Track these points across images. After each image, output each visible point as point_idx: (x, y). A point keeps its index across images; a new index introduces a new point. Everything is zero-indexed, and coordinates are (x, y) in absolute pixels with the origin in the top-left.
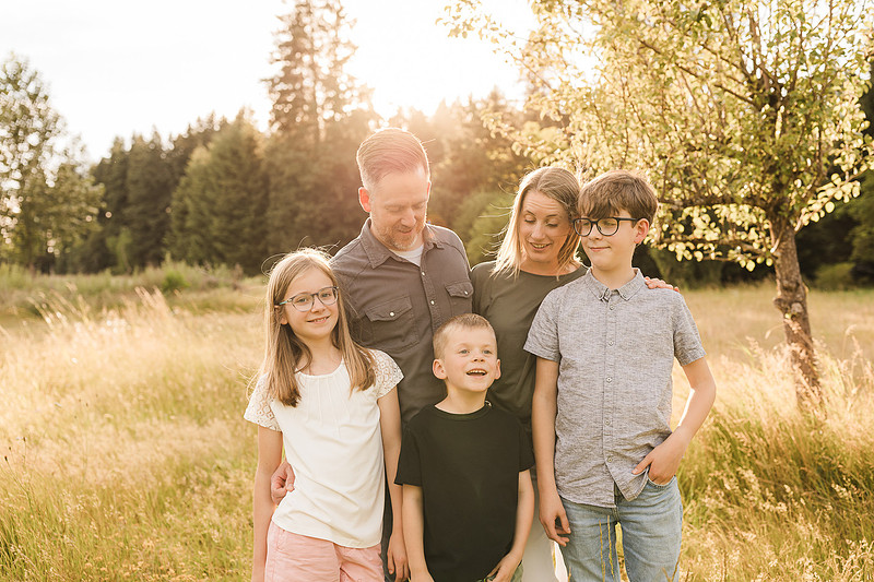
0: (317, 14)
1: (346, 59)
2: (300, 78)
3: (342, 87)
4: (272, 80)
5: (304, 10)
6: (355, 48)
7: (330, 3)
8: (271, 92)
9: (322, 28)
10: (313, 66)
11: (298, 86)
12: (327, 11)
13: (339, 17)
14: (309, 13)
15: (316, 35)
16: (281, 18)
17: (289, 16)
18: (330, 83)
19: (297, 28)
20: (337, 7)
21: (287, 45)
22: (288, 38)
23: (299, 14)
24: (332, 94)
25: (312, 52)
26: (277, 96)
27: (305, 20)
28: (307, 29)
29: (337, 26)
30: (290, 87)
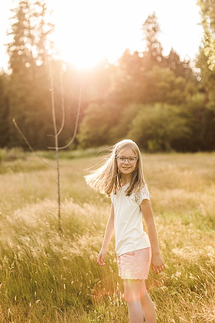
0: (32, 7)
1: (48, 33)
2: (23, 43)
3: (47, 47)
4: (8, 45)
5: (24, 5)
6: (53, 26)
7: (38, 1)
8: (8, 51)
9: (35, 15)
10: (30, 36)
11: (22, 47)
12: (37, 5)
13: (44, 9)
14: (27, 7)
15: (32, 19)
16: (12, 10)
17: (16, 9)
18: (40, 45)
19: (21, 15)
20: (42, 3)
21: (15, 25)
22: (16, 21)
23: (21, 8)
24: (42, 51)
25: (29, 29)
26: (11, 54)
27: (25, 11)
28: (27, 16)
29: (42, 14)
30: (18, 48)
